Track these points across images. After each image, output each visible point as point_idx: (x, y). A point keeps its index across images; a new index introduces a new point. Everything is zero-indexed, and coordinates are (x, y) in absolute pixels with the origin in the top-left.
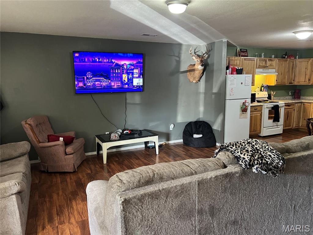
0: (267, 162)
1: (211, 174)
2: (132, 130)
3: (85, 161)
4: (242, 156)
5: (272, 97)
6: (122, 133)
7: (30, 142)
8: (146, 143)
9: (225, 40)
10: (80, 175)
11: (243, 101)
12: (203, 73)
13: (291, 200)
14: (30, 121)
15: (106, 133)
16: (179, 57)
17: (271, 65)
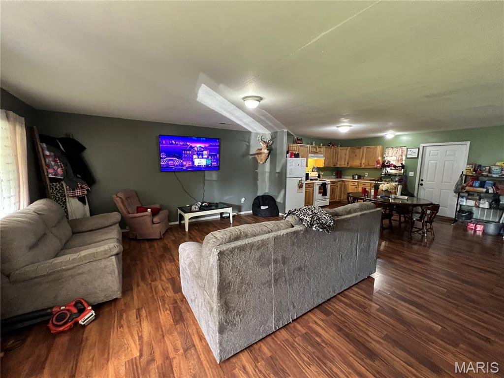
0: (323, 222)
1: (284, 232)
2: (209, 203)
3: (170, 230)
4: (305, 218)
5: (321, 176)
6: (201, 205)
7: (120, 213)
8: (221, 214)
9: (285, 130)
10: (166, 242)
11: (300, 179)
12: (268, 156)
13: (339, 251)
14: (120, 195)
15: (187, 206)
16: (249, 142)
17: (320, 151)
